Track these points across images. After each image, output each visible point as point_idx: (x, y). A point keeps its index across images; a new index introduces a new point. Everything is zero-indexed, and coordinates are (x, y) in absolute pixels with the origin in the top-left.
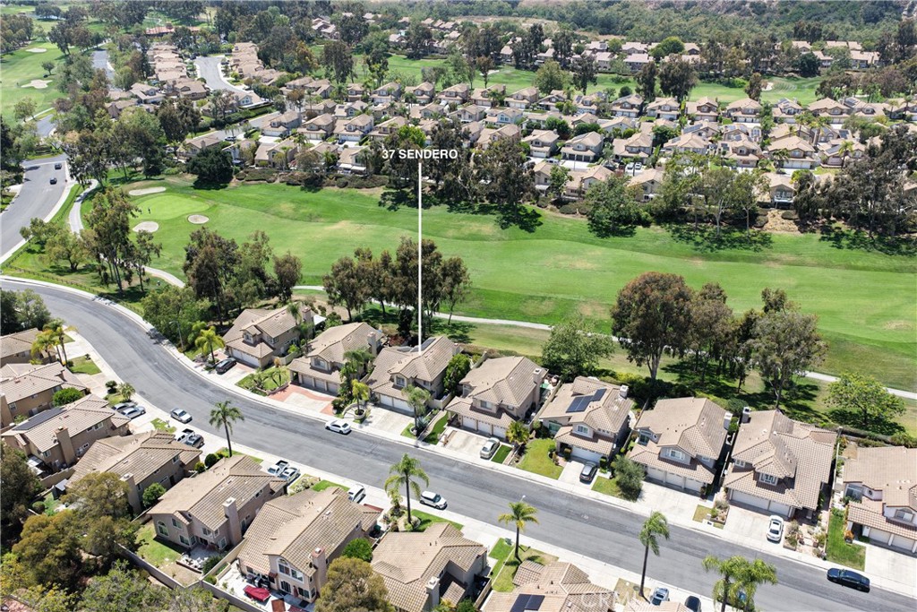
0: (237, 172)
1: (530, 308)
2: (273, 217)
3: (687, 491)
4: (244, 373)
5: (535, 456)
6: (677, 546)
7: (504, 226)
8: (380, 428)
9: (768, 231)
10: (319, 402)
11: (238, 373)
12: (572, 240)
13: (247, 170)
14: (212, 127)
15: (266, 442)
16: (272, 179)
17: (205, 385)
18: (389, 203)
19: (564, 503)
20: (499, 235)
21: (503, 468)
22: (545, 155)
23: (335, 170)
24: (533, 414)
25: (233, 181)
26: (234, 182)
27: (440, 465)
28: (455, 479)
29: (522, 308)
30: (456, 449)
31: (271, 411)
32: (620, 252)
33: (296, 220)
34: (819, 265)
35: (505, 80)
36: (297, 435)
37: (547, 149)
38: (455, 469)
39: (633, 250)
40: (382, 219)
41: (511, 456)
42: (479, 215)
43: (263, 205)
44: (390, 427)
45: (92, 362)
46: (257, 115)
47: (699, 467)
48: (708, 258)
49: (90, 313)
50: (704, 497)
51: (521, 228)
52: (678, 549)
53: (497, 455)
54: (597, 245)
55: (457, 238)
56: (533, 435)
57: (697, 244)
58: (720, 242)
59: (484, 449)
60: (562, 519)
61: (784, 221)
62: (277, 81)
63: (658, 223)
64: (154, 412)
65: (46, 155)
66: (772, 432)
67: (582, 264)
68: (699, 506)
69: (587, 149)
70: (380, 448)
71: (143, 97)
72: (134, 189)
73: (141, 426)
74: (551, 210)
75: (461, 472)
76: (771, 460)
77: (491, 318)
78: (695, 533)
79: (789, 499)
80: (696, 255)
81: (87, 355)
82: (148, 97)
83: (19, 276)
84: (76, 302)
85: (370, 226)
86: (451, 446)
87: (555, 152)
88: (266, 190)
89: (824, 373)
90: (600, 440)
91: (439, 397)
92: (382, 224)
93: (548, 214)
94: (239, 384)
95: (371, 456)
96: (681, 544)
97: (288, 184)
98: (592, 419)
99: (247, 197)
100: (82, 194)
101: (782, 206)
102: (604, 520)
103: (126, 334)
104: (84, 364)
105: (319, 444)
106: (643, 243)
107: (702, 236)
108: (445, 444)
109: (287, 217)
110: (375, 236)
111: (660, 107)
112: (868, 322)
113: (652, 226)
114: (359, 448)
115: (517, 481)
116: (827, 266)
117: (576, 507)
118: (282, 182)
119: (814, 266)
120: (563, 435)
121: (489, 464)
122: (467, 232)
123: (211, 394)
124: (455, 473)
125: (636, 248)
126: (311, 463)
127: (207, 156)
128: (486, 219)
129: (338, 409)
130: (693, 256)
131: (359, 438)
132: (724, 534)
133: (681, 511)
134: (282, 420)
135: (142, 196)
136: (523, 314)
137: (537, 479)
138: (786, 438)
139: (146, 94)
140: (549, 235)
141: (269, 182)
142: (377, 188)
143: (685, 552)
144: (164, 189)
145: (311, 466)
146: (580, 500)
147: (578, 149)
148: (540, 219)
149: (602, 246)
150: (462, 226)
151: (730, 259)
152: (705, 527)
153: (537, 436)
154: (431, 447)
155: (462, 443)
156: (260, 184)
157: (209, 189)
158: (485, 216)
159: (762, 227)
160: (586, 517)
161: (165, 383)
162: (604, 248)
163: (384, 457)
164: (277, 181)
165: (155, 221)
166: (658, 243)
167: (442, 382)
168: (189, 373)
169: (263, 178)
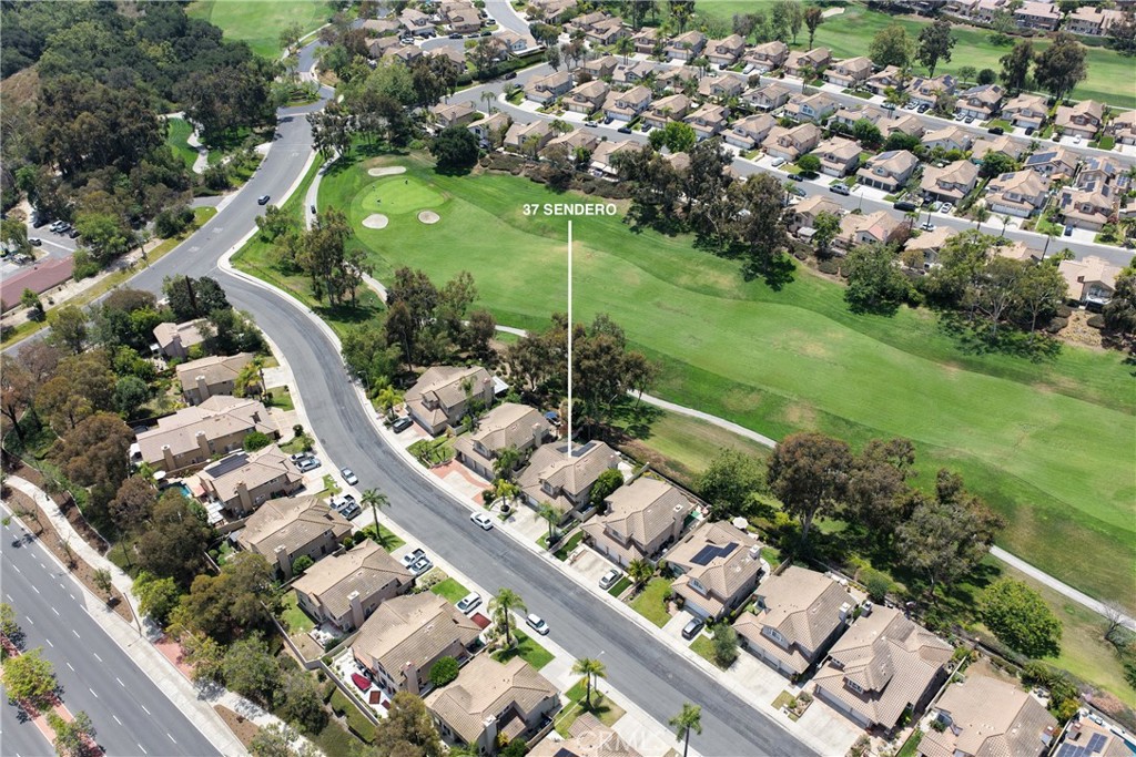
0: (483, 156)
1: (733, 400)
2: (505, 225)
3: (781, 671)
4: (417, 436)
5: (650, 597)
6: (742, 728)
7: (748, 278)
8: (520, 530)
9: (1060, 339)
10: (474, 486)
11: (412, 435)
12: (819, 311)
13: (494, 155)
14: (475, 79)
15: (414, 523)
16: (516, 171)
17: (379, 443)
18: (633, 223)
19: (657, 655)
20: (736, 292)
21: (616, 604)
22: (837, 174)
23: (586, 167)
24: (665, 550)
25: (476, 167)
26: (477, 169)
27: (559, 586)
28: (566, 604)
29: (724, 399)
30: (581, 571)
31: (428, 487)
32: (866, 340)
33: (528, 232)
34: (1101, 402)
35: (846, 29)
36: (444, 521)
37: (841, 166)
38: (571, 594)
39: (881, 340)
40: (617, 245)
41: (630, 590)
42: (723, 260)
43: (499, 205)
44: (527, 530)
45: (289, 396)
46: (528, 65)
47: (796, 653)
48: (967, 365)
49: (300, 331)
50: (794, 682)
51: (768, 283)
52: (741, 733)
53: (616, 586)
54: (844, 323)
55: (688, 288)
56: (659, 572)
57: (964, 341)
58: (993, 343)
59: (604, 579)
60: (648, 672)
61: (1089, 328)
62: (562, 14)
63: (929, 304)
64: (329, 467)
65: (302, 101)
66: (880, 636)
67: (816, 349)
68: (784, 691)
69: (889, 174)
70: (512, 553)
71: (411, 27)
72: (375, 167)
73: (313, 482)
74: (810, 264)
75: (575, 597)
76: (863, 668)
77: (686, 405)
78: (766, 719)
79: (869, 711)
80: (954, 359)
81: (286, 387)
82: (417, 28)
83: (247, 271)
84: (291, 315)
85: (601, 253)
86: (577, 567)
87: (850, 171)
88: (507, 184)
89: (1018, 557)
90: (712, 599)
91: (581, 511)
92: (615, 254)
93: (805, 268)
94: (410, 449)
95: (501, 560)
96: (747, 727)
97: (532, 180)
98: (709, 576)
99: (486, 193)
100: (326, 165)
101: (1092, 307)
102: (686, 683)
103: (325, 365)
104: (281, 396)
105: (459, 535)
106: (898, 331)
107: (974, 329)
108: (572, 563)
109: (519, 228)
110: (602, 270)
111: (1019, 110)
112: (1117, 497)
113: (919, 308)
114: (493, 548)
115: (624, 620)
116: (1110, 405)
117: (666, 663)
118: (526, 176)
119: (1093, 401)
120: (680, 584)
121: (604, 595)
122: (702, 282)
123: (382, 456)
124: (571, 598)
125: (887, 339)
126: (446, 556)
127: (451, 138)
128: (728, 267)
129: (488, 499)
130: (949, 359)
131: (498, 538)
132: (795, 728)
133: (765, 692)
134: (436, 501)
135: (381, 178)
136: (723, 406)
137: (643, 624)
138: (893, 646)
139: (415, 23)
140: (795, 300)
141: (513, 174)
142: (624, 200)
143: (747, 737)
144: (403, 169)
145: (446, 559)
146: (673, 656)
147: (879, 171)
148: (792, 274)
149: (850, 326)
150: (699, 272)
151: (996, 372)
152: (780, 717)
153: (662, 575)
154: (556, 562)
155: (587, 566)
156: (504, 175)
157: (450, 175)
158: (730, 262)
159: (1055, 332)
160: (670, 676)
161: (345, 432)
162: (849, 330)
163: (512, 564)
164: (522, 175)
165: (386, 214)
166: (917, 333)
167: (590, 494)
168: (370, 426)
169: (509, 166)
